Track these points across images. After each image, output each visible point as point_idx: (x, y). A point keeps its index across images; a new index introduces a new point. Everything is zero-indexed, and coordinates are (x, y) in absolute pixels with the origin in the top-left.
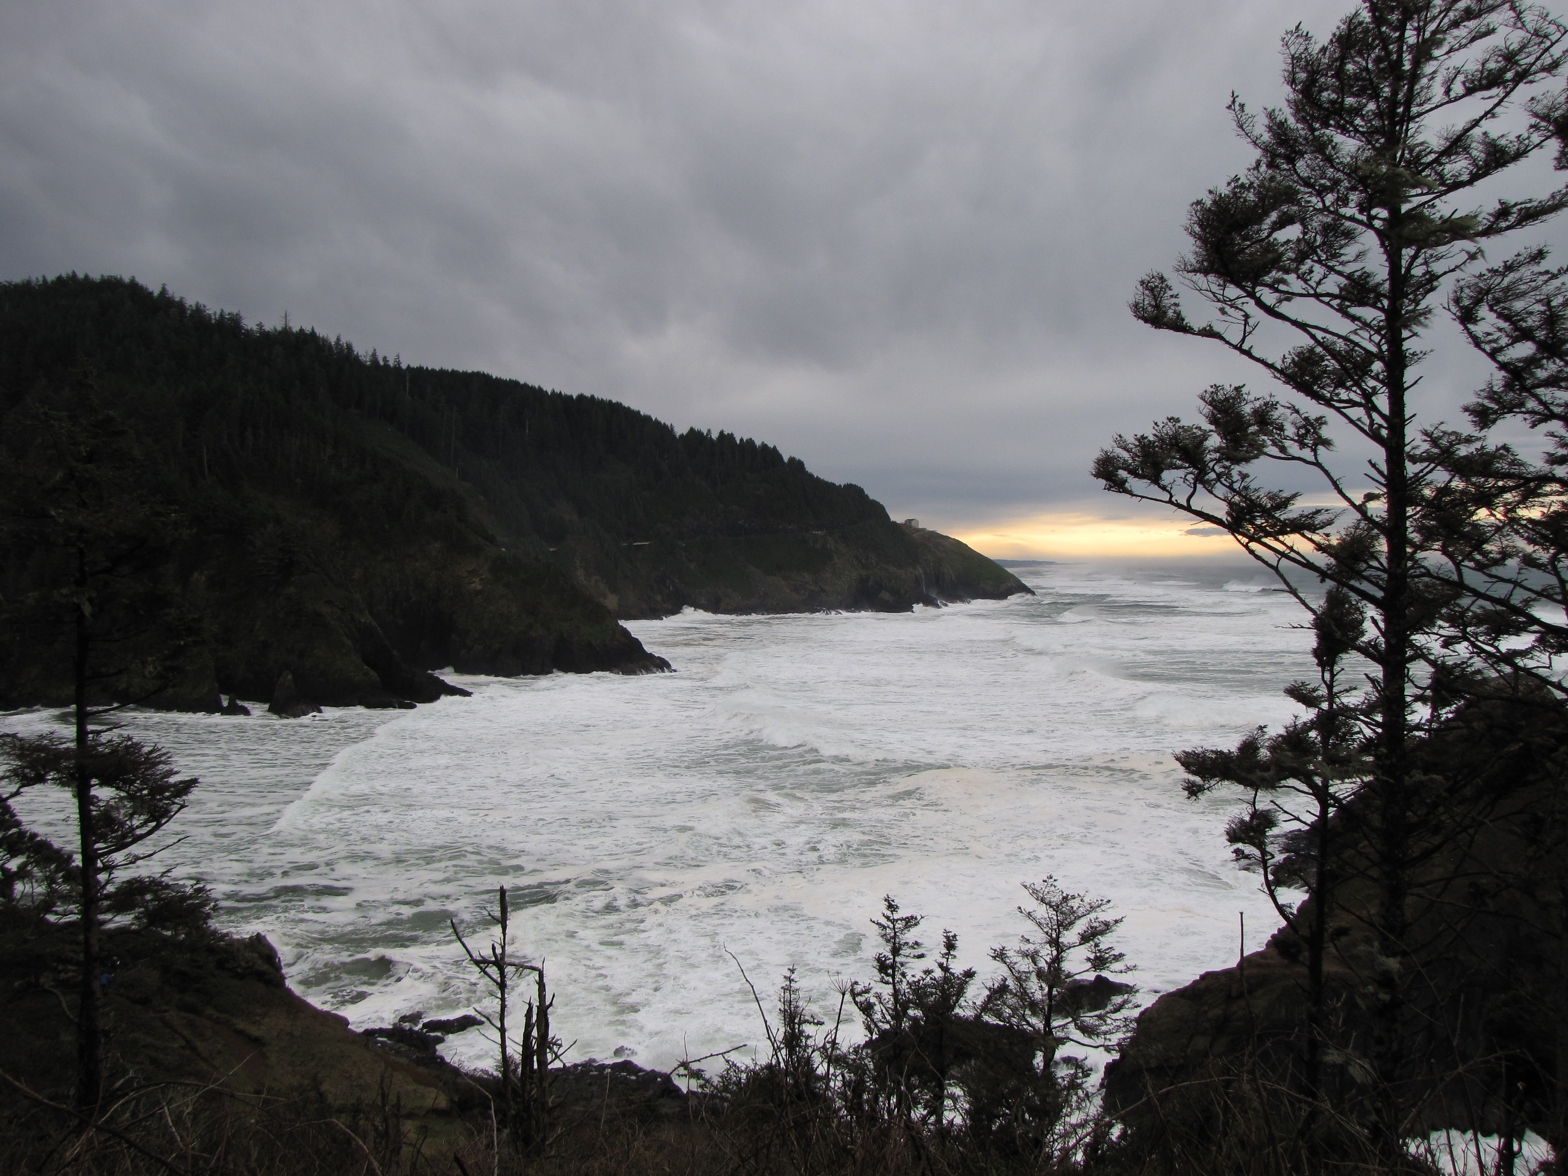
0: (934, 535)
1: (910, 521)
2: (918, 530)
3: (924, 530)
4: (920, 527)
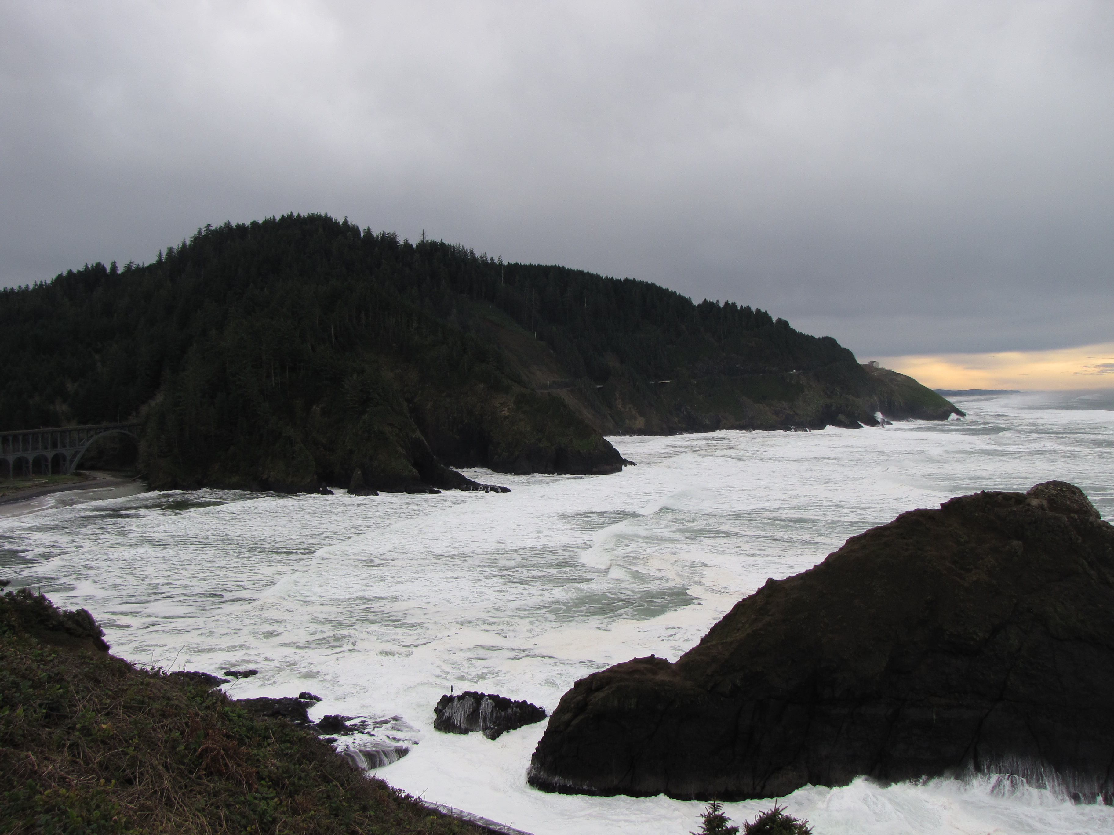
0: (890, 373)
1: (872, 363)
2: (878, 369)
3: (882, 369)
4: (880, 367)
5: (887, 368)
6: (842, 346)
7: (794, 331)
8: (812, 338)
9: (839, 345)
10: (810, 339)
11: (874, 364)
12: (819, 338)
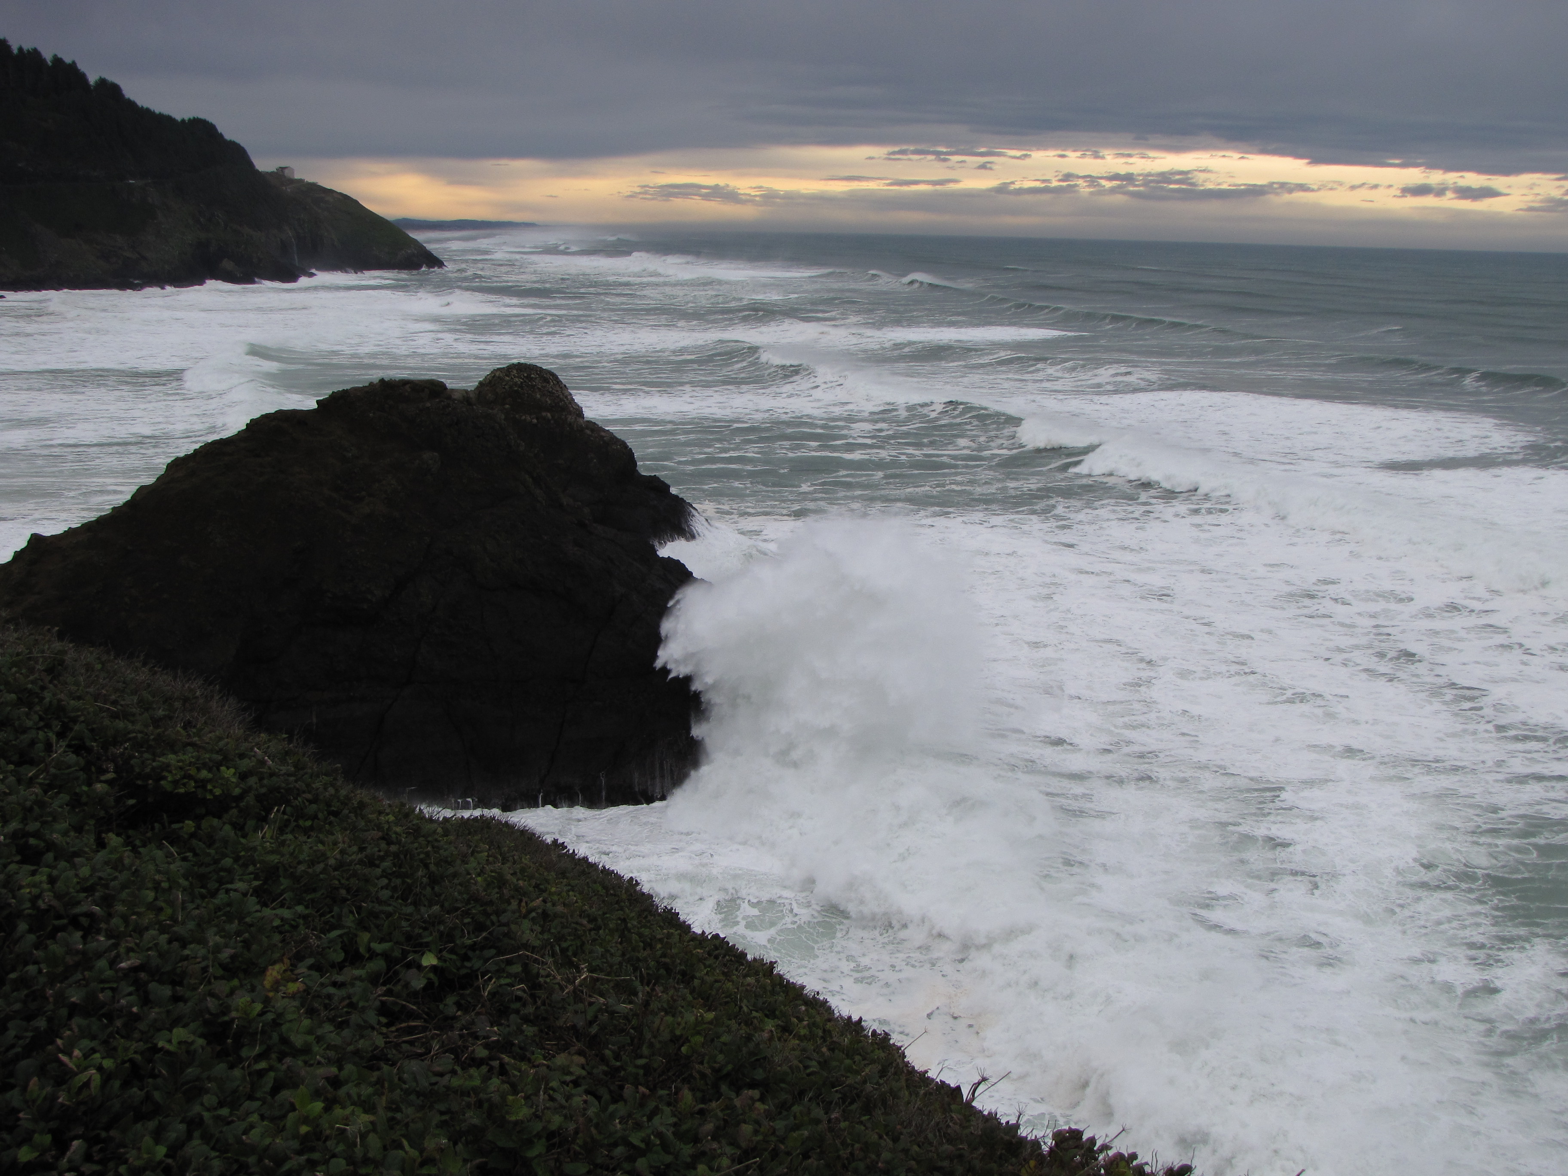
0: (315, 188)
1: (283, 169)
2: (292, 181)
3: (301, 181)
4: (297, 176)
5: (310, 178)
6: (228, 136)
7: (132, 104)
8: (169, 119)
9: (221, 135)
10: (165, 121)
11: (286, 172)
12: (183, 121)
